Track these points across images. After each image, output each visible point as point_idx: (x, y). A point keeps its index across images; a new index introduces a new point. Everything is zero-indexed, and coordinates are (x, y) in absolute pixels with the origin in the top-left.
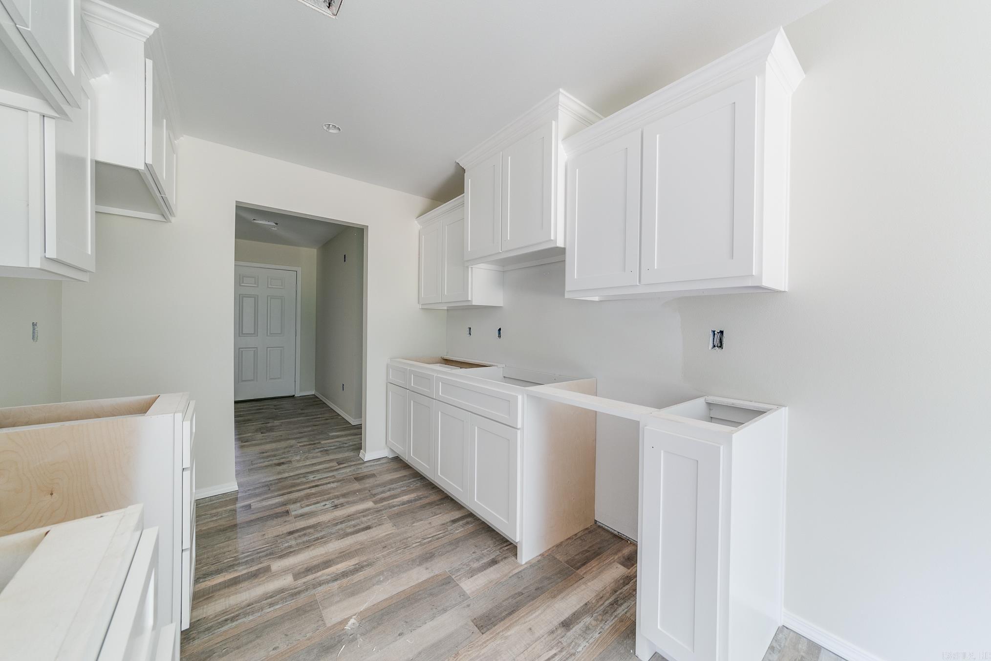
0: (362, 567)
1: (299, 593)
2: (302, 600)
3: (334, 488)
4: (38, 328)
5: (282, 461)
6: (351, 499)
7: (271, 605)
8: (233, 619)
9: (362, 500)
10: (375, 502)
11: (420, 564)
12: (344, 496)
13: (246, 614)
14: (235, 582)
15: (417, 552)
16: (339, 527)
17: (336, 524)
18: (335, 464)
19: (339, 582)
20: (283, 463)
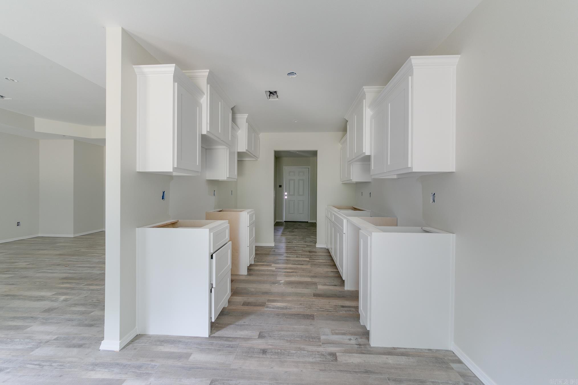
0: (293, 272)
1: (275, 272)
2: (275, 273)
3: (300, 252)
4: (232, 192)
5: (291, 242)
6: (303, 256)
7: (267, 272)
8: (259, 271)
9: (306, 258)
10: (310, 259)
11: (310, 277)
12: (301, 255)
13: (262, 271)
14: (263, 265)
15: (311, 274)
16: (294, 262)
17: (294, 261)
18: (306, 246)
19: (285, 273)
20: (290, 242)
